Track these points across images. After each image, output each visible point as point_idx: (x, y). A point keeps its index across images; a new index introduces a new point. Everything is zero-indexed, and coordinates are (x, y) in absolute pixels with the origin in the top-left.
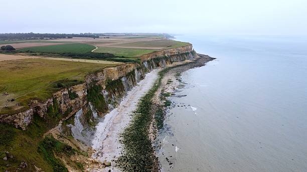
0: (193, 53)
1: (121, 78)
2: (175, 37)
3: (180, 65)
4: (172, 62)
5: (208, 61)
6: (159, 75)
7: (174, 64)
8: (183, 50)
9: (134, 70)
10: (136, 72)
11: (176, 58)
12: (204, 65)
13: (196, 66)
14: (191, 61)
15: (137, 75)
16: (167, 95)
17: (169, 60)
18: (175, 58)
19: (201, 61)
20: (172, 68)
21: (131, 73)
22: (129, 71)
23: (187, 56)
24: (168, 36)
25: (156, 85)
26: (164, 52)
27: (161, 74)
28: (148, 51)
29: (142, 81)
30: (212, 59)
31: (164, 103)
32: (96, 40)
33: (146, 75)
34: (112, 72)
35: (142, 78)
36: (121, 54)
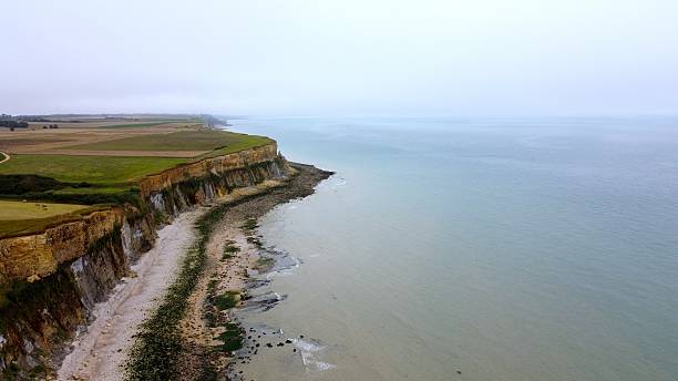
0: (280, 161)
1: (68, 263)
2: (229, 122)
3: (253, 197)
4: (230, 190)
5: (319, 181)
6: (197, 231)
7: (237, 193)
8: (255, 156)
9: (117, 229)
10: (125, 231)
11: (240, 178)
12: (311, 192)
13: (294, 197)
14: (277, 183)
15: (128, 241)
16: (228, 302)
17: (222, 183)
18: (237, 179)
19: (301, 182)
20: (233, 204)
21: (106, 238)
22: (101, 235)
23: (266, 170)
24: (212, 121)
25: (192, 266)
26: (208, 164)
27: (205, 227)
28: (164, 161)
29: (146, 257)
30: (326, 175)
31: (222, 337)
32: (19, 133)
33: (159, 233)
34: (25, 254)
35: (146, 245)
36: (82, 174)
